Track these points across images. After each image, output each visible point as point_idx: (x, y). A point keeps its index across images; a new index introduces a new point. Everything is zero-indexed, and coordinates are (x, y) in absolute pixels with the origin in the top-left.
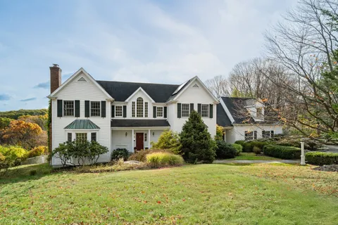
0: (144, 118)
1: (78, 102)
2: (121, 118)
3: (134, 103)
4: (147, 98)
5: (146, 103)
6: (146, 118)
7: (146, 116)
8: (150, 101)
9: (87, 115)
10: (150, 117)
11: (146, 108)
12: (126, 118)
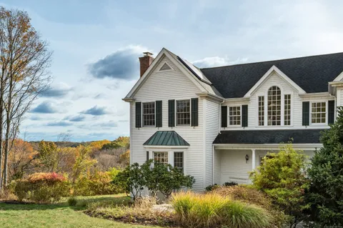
0: (282, 127)
1: (159, 103)
2: (239, 128)
3: (261, 98)
4: (289, 87)
5: (288, 97)
6: (287, 128)
7: (287, 123)
8: (296, 91)
9: (171, 124)
10: (296, 124)
11: (288, 108)
12: (246, 129)
